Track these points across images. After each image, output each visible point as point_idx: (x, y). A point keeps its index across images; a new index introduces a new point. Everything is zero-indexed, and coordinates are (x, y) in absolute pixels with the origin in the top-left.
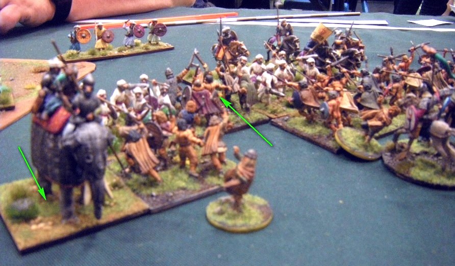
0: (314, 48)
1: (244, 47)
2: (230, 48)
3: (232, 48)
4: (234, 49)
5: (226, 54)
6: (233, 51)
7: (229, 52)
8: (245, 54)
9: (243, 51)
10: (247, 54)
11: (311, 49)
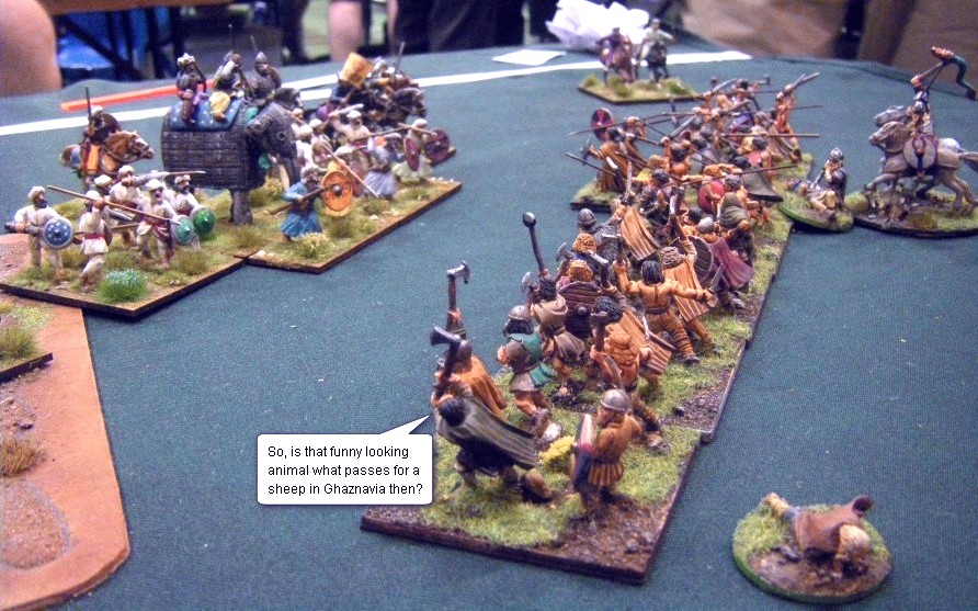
0: (348, 96)
1: (140, 140)
2: (109, 147)
3: (115, 147)
4: (119, 147)
5: (103, 162)
6: (117, 153)
7: (109, 155)
8: (145, 153)
9: (141, 149)
10: (150, 153)
11: (343, 100)
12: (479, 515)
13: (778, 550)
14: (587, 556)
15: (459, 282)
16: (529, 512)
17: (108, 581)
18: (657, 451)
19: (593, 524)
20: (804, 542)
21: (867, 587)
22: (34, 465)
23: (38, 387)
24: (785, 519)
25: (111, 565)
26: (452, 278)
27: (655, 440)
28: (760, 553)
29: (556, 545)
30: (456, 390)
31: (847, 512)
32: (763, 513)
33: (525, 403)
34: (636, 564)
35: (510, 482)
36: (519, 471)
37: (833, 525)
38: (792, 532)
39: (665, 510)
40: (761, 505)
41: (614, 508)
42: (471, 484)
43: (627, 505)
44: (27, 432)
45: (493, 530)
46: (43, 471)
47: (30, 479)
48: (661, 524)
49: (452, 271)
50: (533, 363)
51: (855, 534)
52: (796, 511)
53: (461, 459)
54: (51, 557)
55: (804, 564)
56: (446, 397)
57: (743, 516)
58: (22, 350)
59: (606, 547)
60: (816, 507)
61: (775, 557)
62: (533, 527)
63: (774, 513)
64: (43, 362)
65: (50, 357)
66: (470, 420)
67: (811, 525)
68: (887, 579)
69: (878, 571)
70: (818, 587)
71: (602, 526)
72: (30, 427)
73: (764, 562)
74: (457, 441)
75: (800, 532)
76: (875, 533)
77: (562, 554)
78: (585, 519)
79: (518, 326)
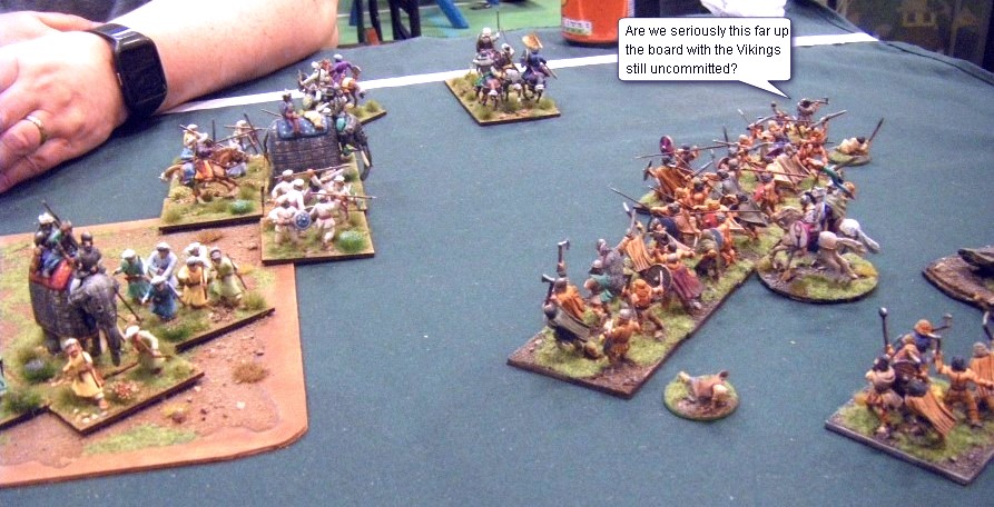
12: (562, 362)
13: (686, 399)
14: (606, 384)
15: (564, 250)
16: (585, 362)
17: (295, 442)
18: (657, 340)
19: (612, 371)
20: (697, 395)
21: (726, 412)
22: (263, 377)
23: (266, 329)
24: (688, 384)
25: (297, 434)
26: (560, 247)
27: (658, 334)
28: (677, 400)
29: (594, 378)
30: (554, 302)
31: (716, 378)
32: (678, 381)
33: (596, 310)
34: (627, 390)
35: (578, 348)
36: (583, 344)
37: (710, 385)
38: (692, 390)
39: (650, 369)
40: (677, 378)
41: (625, 365)
42: (560, 347)
43: (632, 364)
44: (261, 357)
45: (567, 369)
46: (268, 381)
47: (261, 384)
48: (646, 374)
49: (561, 244)
50: (602, 289)
51: (720, 388)
52: (694, 379)
53: (555, 336)
54: (269, 428)
55: (698, 404)
56: (550, 305)
57: (668, 384)
58: (258, 306)
59: (616, 381)
60: (702, 377)
61: (685, 402)
62: (585, 369)
63: (683, 381)
64: (270, 313)
65: (273, 310)
66: (558, 318)
67: (700, 385)
68: (736, 408)
69: (731, 403)
70: (704, 413)
71: (616, 372)
72: (261, 354)
73: (680, 404)
74: (553, 327)
75: (696, 390)
76: (731, 388)
77: (595, 383)
78: (609, 368)
79: (595, 271)
